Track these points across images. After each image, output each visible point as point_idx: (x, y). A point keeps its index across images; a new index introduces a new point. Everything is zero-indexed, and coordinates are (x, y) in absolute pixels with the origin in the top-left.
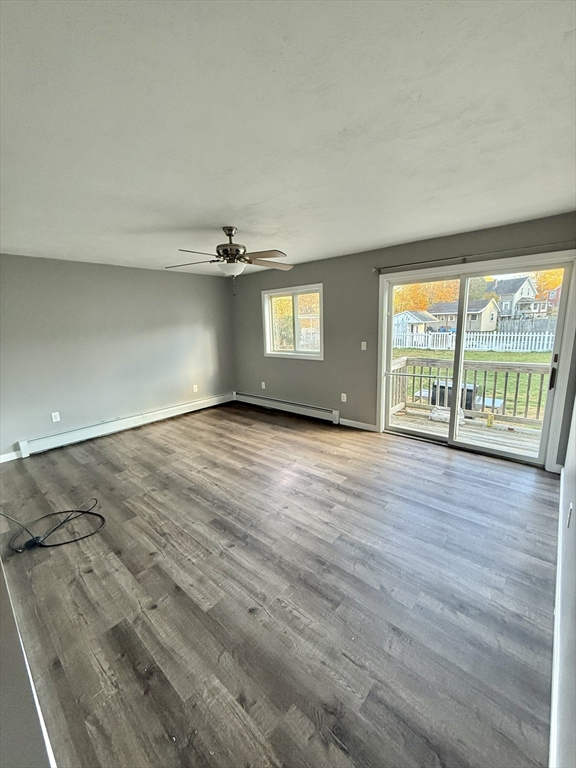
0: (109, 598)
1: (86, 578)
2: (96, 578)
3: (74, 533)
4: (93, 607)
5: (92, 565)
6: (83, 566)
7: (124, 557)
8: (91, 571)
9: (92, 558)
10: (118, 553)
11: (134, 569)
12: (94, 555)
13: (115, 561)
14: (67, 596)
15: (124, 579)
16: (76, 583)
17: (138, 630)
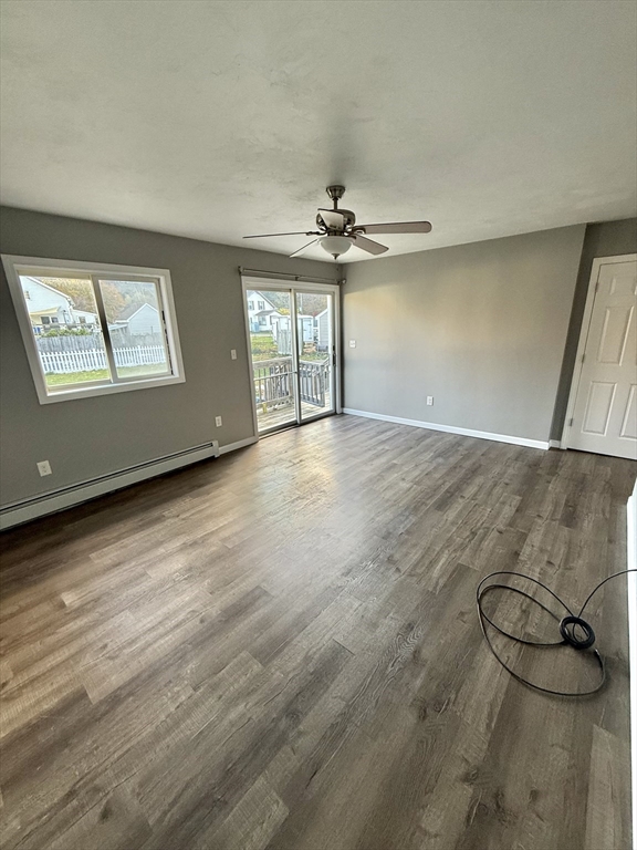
0: (555, 540)
1: (557, 561)
2: (551, 556)
3: (524, 611)
4: (569, 544)
5: (543, 565)
6: (551, 571)
7: (516, 548)
8: (549, 563)
9: (538, 570)
10: (517, 554)
11: (523, 537)
12: (533, 571)
13: (526, 551)
14: (580, 564)
15: (536, 538)
16: (567, 564)
17: (559, 517)
